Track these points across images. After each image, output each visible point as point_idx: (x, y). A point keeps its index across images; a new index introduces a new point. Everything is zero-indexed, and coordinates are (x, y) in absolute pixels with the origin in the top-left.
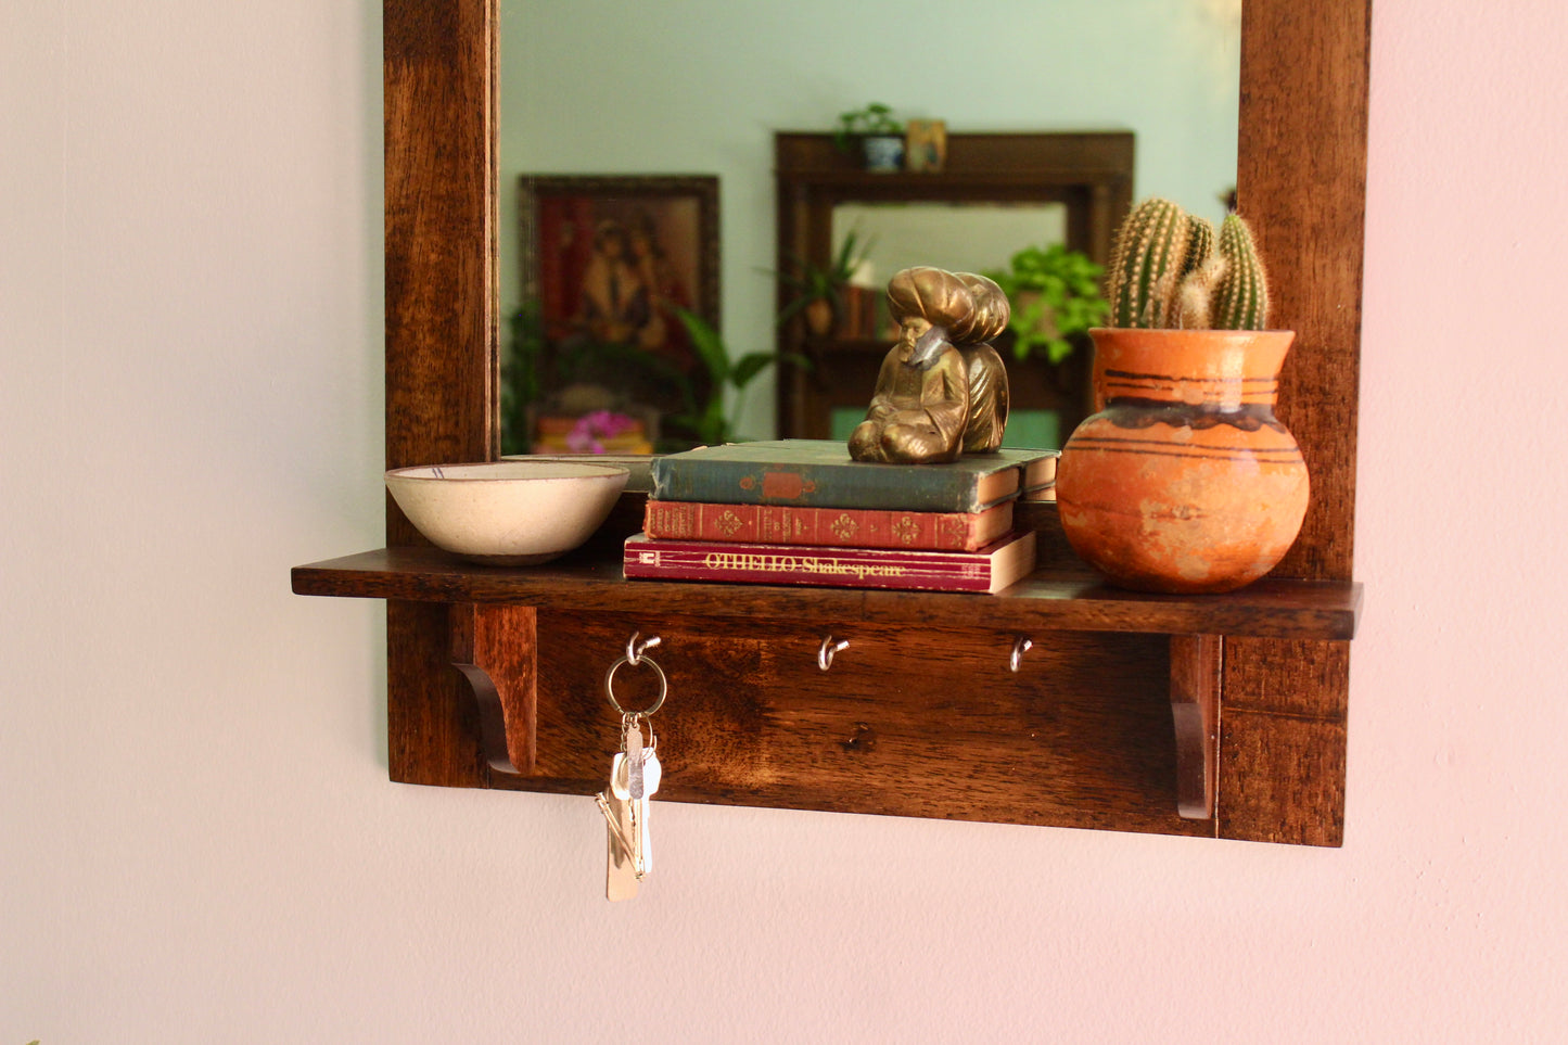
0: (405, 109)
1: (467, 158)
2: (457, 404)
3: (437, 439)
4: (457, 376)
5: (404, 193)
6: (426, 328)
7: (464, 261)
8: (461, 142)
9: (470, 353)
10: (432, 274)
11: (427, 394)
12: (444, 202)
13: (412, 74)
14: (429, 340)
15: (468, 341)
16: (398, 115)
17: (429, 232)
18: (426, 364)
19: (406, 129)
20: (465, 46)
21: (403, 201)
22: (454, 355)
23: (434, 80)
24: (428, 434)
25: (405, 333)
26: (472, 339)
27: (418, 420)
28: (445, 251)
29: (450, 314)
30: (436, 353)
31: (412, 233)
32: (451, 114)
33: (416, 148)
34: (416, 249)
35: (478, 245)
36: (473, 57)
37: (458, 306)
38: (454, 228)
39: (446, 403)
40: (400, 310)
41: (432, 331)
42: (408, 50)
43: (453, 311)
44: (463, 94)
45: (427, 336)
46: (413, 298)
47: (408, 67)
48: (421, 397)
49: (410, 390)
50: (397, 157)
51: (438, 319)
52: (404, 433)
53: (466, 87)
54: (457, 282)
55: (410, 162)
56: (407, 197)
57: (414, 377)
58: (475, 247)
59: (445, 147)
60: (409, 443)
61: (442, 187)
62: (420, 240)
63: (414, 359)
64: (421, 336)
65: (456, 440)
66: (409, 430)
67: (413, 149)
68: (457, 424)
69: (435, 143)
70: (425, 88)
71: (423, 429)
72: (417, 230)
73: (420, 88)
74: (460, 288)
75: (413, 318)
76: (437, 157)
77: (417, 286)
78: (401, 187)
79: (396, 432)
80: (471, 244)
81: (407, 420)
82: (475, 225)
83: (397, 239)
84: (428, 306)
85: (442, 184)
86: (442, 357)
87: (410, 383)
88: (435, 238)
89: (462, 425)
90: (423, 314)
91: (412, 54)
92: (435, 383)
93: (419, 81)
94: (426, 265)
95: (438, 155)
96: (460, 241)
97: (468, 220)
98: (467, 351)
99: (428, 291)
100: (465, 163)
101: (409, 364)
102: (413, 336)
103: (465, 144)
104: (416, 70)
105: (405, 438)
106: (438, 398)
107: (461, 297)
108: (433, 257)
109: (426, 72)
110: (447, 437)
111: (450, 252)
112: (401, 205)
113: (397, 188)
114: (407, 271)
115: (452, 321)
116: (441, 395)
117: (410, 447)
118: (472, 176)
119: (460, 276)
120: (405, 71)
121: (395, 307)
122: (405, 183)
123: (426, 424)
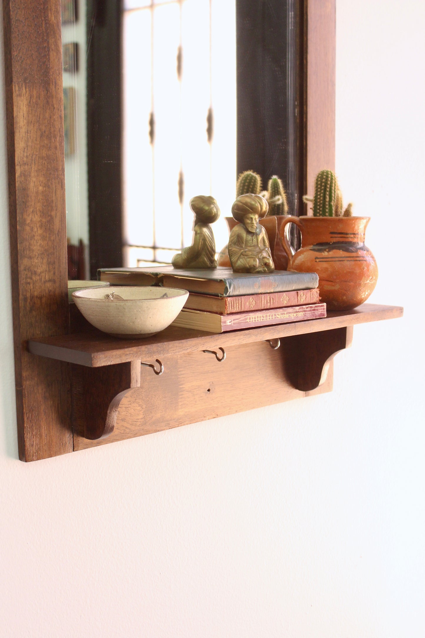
0: (25, 110)
1: (56, 138)
2: (54, 263)
3: (45, 282)
4: (54, 249)
5: (25, 154)
6: (38, 225)
7: (55, 191)
8: (52, 129)
9: (60, 237)
10: (40, 197)
11: (39, 259)
12: (45, 160)
13: (28, 92)
14: (40, 232)
15: (59, 231)
16: (21, 114)
17: (38, 175)
18: (39, 244)
19: (25, 121)
20: (53, 81)
21: (25, 159)
22: (52, 238)
23: (39, 97)
24: (41, 280)
25: (28, 228)
26: (60, 230)
27: (35, 273)
28: (46, 186)
29: (50, 218)
30: (44, 238)
31: (30, 176)
32: (47, 115)
33: (30, 131)
34: (32, 184)
35: (62, 182)
36: (57, 87)
37: (53, 213)
38: (50, 174)
39: (49, 263)
40: (25, 216)
41: (41, 227)
42: (25, 79)
43: (51, 216)
44: (53, 105)
45: (39, 229)
46: (31, 210)
47: (26, 88)
48: (37, 261)
49: (30, 258)
50: (21, 136)
51: (44, 220)
52: (29, 280)
53: (54, 102)
54: (52, 201)
55: (28, 138)
56: (27, 157)
57: (33, 251)
58: (60, 184)
59: (45, 132)
60: (31, 285)
61: (44, 153)
62: (34, 179)
63: (32, 241)
64: (36, 229)
65: (54, 281)
66: (31, 278)
67: (29, 132)
68: (54, 274)
69: (40, 130)
70: (34, 101)
71: (38, 278)
72: (32, 174)
73: (32, 100)
74: (54, 205)
75: (31, 220)
76: (41, 137)
77: (33, 204)
78: (24, 152)
79: (24, 281)
80: (59, 183)
81: (30, 273)
82: (60, 173)
83: (23, 179)
84: (39, 214)
85: (44, 151)
86: (46, 240)
87: (31, 254)
88: (41, 179)
89: (56, 274)
90: (37, 218)
91: (27, 82)
92: (43, 254)
93: (31, 97)
94: (37, 193)
95: (42, 136)
96: (53, 180)
97: (57, 170)
98: (58, 235)
99: (39, 206)
100: (54, 140)
101: (30, 244)
102: (32, 229)
103: (54, 131)
104: (30, 91)
105: (29, 283)
106: (45, 261)
107: (54, 208)
108: (41, 188)
109: (35, 93)
110: (50, 281)
111: (49, 187)
112: (24, 161)
113: (22, 152)
114: (28, 196)
115: (51, 221)
116: (46, 259)
117: (32, 287)
118: (58, 147)
119: (54, 198)
120: (24, 91)
121: (22, 215)
122: (26, 150)
123: (39, 275)
